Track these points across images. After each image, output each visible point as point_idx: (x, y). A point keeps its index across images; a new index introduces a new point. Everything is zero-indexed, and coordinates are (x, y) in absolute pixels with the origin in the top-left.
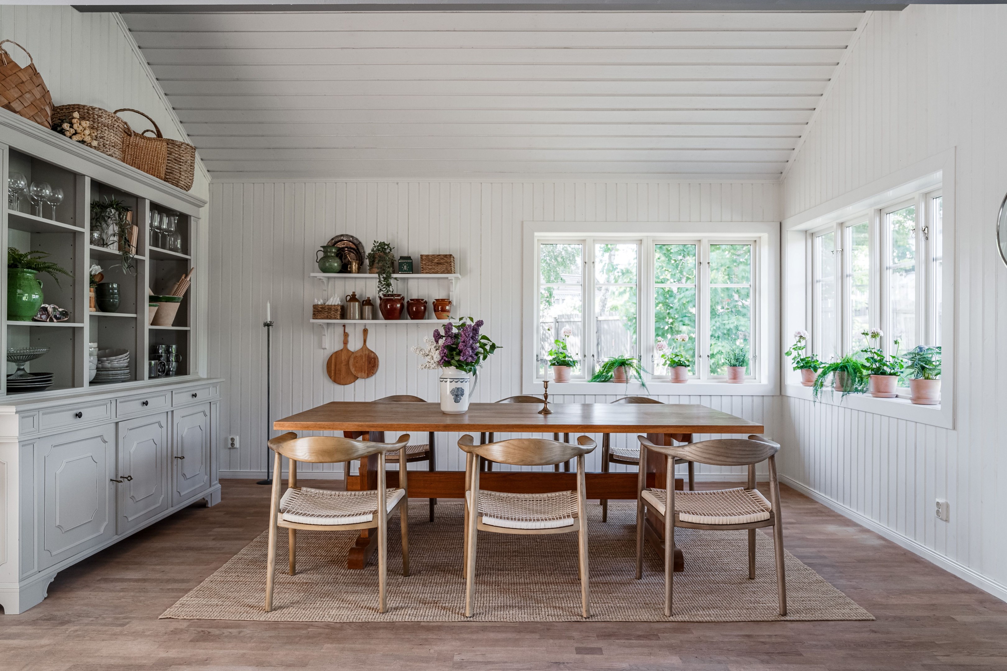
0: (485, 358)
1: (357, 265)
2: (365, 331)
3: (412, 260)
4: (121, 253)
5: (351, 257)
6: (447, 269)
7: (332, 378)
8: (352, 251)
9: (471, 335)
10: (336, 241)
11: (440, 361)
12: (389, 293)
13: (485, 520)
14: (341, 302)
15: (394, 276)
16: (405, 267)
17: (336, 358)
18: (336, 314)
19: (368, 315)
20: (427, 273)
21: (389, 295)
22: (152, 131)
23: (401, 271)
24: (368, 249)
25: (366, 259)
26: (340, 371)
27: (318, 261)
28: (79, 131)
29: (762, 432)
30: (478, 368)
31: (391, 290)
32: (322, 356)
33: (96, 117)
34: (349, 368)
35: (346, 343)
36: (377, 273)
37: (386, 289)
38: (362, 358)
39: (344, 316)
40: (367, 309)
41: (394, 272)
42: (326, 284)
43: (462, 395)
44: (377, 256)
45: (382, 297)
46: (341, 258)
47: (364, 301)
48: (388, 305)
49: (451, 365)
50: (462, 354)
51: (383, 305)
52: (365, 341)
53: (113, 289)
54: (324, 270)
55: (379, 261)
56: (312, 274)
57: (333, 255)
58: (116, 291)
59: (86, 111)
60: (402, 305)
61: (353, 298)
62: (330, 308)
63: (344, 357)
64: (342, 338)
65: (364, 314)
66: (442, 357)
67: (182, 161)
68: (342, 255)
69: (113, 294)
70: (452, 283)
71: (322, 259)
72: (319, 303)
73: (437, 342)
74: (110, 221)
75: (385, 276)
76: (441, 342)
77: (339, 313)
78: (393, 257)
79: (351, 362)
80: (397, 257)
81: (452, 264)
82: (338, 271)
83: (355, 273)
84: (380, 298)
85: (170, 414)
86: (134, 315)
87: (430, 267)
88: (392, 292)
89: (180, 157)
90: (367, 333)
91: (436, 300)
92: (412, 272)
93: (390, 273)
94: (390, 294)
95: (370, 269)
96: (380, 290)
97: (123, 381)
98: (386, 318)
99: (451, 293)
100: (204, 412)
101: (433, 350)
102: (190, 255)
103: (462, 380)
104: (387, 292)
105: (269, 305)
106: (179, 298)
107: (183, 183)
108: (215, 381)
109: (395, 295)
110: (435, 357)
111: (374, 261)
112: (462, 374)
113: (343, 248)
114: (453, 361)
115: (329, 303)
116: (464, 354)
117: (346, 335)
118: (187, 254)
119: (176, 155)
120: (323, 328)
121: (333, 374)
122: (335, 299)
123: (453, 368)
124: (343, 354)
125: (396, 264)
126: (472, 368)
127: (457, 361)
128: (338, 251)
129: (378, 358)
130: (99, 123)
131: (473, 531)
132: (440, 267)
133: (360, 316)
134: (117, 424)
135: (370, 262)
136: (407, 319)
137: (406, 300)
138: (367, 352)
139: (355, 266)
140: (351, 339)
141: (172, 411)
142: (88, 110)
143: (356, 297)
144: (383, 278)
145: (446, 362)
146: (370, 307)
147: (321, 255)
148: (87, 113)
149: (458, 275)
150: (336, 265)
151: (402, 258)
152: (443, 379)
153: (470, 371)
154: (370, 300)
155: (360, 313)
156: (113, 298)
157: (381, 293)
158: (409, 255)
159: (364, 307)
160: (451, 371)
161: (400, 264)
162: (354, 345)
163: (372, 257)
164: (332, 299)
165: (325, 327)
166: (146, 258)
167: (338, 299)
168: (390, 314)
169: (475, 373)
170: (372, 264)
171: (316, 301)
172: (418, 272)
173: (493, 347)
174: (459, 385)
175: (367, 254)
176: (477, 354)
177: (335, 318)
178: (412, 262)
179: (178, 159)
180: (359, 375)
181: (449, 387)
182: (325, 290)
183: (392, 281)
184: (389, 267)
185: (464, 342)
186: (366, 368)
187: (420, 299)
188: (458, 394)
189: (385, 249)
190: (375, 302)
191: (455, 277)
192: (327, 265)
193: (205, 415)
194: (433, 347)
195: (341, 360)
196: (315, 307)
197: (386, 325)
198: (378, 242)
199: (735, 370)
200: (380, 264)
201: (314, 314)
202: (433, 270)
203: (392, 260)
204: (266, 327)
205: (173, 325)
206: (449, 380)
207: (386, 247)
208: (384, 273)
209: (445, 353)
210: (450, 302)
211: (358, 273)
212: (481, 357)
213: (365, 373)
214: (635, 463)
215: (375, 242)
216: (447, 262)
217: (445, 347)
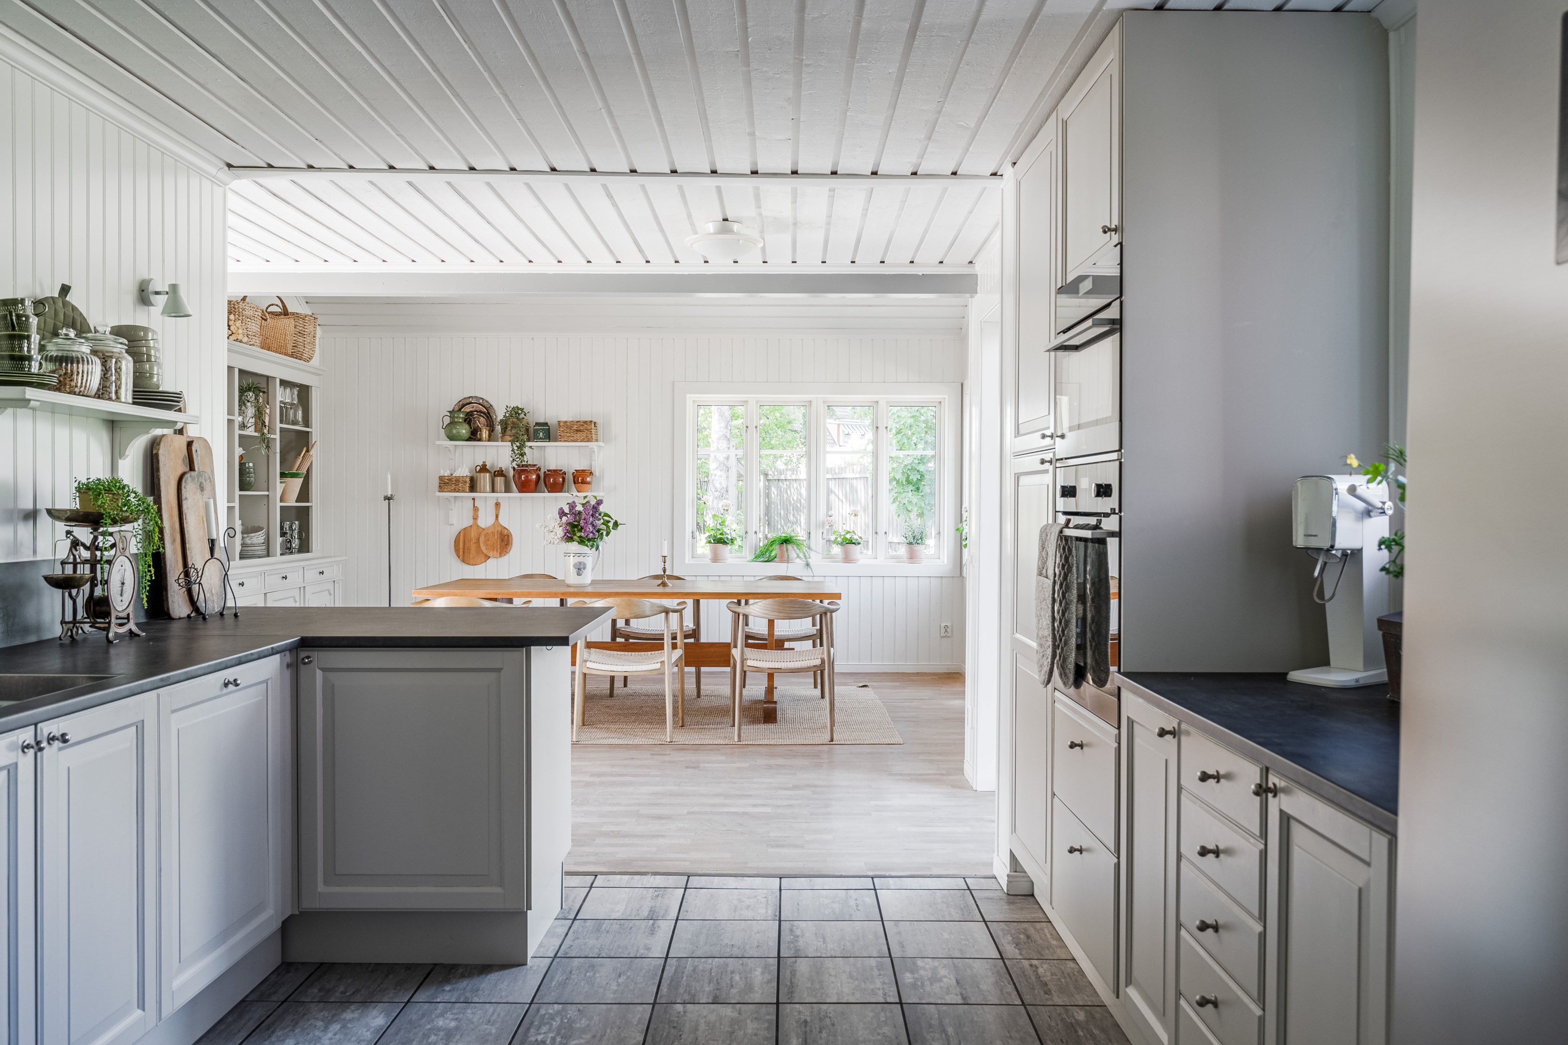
0: (608, 534)
1: (487, 432)
2: (497, 505)
3: (549, 426)
4: (256, 434)
5: (481, 422)
6: (587, 437)
7: (461, 557)
8: (482, 415)
9: (591, 513)
10: (462, 405)
11: (564, 537)
12: (523, 463)
13: (589, 664)
14: (470, 472)
15: (529, 444)
16: (541, 434)
17: (465, 535)
18: (464, 486)
19: (500, 487)
20: (565, 441)
21: (523, 466)
22: (277, 305)
23: (536, 438)
24: (500, 414)
25: (498, 425)
26: (469, 549)
27: (444, 427)
28: (234, 332)
29: (840, 598)
30: (601, 544)
31: (526, 460)
32: (449, 534)
33: (241, 310)
34: (479, 547)
35: (475, 518)
36: (509, 441)
37: (520, 459)
38: (494, 535)
39: (473, 488)
40: (499, 481)
41: (529, 440)
42: (452, 451)
43: (584, 568)
44: (509, 423)
45: (516, 467)
46: (469, 423)
47: (495, 472)
48: (523, 476)
49: (574, 541)
50: (583, 531)
51: (516, 476)
52: (497, 516)
53: (249, 468)
54: (451, 438)
55: (512, 428)
56: (438, 443)
57: (461, 421)
58: (252, 470)
59: (233, 306)
60: (538, 477)
61: (484, 469)
62: (457, 480)
63: (473, 534)
64: (471, 514)
65: (495, 486)
66: (566, 533)
67: (305, 333)
68: (470, 420)
69: (249, 473)
70: (594, 451)
71: (448, 424)
72: (446, 475)
73: (561, 518)
74: (249, 404)
75: (518, 444)
76: (564, 519)
77: (468, 485)
78: (528, 423)
79: (482, 539)
80: (532, 425)
81: (593, 431)
82: (466, 439)
83: (485, 441)
84: (514, 468)
85: (302, 589)
86: (267, 493)
87: (569, 435)
88: (527, 462)
89: (304, 329)
90: (499, 507)
91: (576, 470)
92: (549, 439)
93: (525, 442)
94: (525, 465)
95: (502, 437)
96: (513, 460)
97: (259, 557)
98: (520, 492)
99: (593, 463)
100: (329, 591)
101: (557, 527)
102: (312, 428)
103: (585, 555)
104: (521, 462)
105: (389, 476)
106: (303, 473)
107: (306, 355)
108: (337, 559)
109: (530, 465)
110: (558, 533)
111: (506, 428)
112: (585, 549)
113: (472, 412)
114: (575, 537)
115: (457, 474)
116: (585, 531)
117: (476, 509)
118: (308, 427)
119: (301, 328)
120: (450, 501)
121: (461, 553)
122: (464, 469)
123: (575, 543)
124: (472, 531)
125: (531, 430)
126: (595, 543)
127: (579, 537)
128: (466, 416)
129: (511, 535)
130: (243, 316)
131: (579, 673)
132: (579, 434)
133: (491, 488)
134: (265, 594)
135: (502, 429)
136: (544, 492)
137: (542, 471)
138: (500, 529)
139: (485, 433)
140: (481, 514)
141: (304, 587)
142: (234, 305)
143: (487, 467)
144: (517, 446)
145: (569, 538)
146: (503, 478)
147: (447, 420)
148: (234, 307)
149: (601, 444)
150: (464, 431)
151: (537, 424)
152: (567, 554)
153: (592, 546)
154: (503, 471)
155: (491, 485)
156: (249, 477)
157: (514, 464)
158: (546, 421)
159: (496, 478)
160: (574, 547)
161: (536, 431)
162: (486, 520)
163: (504, 424)
164: (460, 470)
165: (452, 500)
166: (277, 436)
167: (467, 470)
168: (524, 487)
169: (597, 548)
170: (504, 430)
171: (442, 472)
172: (556, 440)
173: (616, 524)
174: (581, 559)
175: (499, 419)
176: (598, 531)
177: (464, 491)
178: (549, 429)
179: (303, 332)
180: (491, 554)
181: (572, 561)
182: (452, 459)
183: (526, 450)
184: (523, 435)
185: (585, 519)
186: (499, 547)
187: (557, 470)
188: (580, 569)
189: (519, 414)
190: (509, 472)
191: (598, 446)
192: (454, 431)
193: (330, 595)
194: (557, 524)
195: (471, 537)
196: (441, 478)
197: (521, 498)
198: (510, 407)
199: (911, 548)
200: (514, 431)
201: (440, 486)
202: (572, 438)
203: (527, 426)
204: (387, 501)
205: (297, 501)
206: (572, 555)
207: (520, 412)
208: (517, 441)
209: (568, 530)
210: (591, 473)
211: (489, 441)
212: (605, 533)
213: (497, 551)
214: (766, 640)
215: (507, 407)
216: (587, 430)
217: (569, 524)
